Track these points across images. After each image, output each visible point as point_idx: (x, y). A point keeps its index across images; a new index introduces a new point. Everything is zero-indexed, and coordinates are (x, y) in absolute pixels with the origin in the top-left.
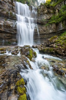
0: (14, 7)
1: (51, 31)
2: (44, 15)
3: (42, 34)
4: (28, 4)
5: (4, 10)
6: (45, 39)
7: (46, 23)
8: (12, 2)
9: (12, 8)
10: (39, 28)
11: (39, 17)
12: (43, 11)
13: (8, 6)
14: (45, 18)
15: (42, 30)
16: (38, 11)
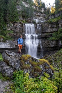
0: (23, 28)
1: (52, 46)
2: (48, 29)
3: (45, 48)
4: (34, 23)
5: (17, 33)
6: (48, 51)
7: (50, 36)
8: (22, 25)
9: (22, 29)
10: (42, 43)
11: (43, 32)
12: (47, 26)
13: (20, 28)
14: (49, 32)
15: (45, 44)
16: (42, 27)
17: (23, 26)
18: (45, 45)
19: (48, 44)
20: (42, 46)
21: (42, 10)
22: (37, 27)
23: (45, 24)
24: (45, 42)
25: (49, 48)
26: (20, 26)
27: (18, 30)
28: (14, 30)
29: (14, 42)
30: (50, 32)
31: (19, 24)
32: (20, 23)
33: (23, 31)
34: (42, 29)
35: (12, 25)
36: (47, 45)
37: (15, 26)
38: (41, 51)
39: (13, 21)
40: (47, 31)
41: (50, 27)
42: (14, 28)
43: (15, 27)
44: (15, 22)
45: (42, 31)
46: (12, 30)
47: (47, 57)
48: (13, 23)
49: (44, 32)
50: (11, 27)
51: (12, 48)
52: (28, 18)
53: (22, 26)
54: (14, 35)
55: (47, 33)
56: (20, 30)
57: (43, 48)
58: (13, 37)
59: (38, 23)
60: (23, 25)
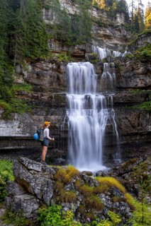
0: (61, 76)
1: (150, 128)
2: (135, 77)
3: (128, 135)
4: (94, 59)
5: (41, 90)
6: (138, 146)
7: (143, 99)
8: (59, 67)
9: (58, 78)
10: (120, 119)
11: (122, 85)
12: (133, 69)
13: (51, 77)
14: (139, 85)
15: (128, 124)
16: (118, 71)
17: (62, 71)
18: (127, 126)
19: (136, 124)
20: (119, 128)
21: (118, 20)
22: (102, 71)
23: (125, 62)
24: (127, 118)
25: (141, 135)
26: (52, 69)
27: (46, 82)
28: (36, 81)
29: (35, 117)
30: (143, 85)
31: (50, 66)
32: (52, 62)
33: (59, 85)
34: (118, 77)
35: (30, 68)
36: (134, 127)
37: (37, 70)
38: (116, 145)
39: (33, 57)
40: (132, 84)
41: (141, 70)
42: (35, 76)
43: (38, 74)
44: (38, 60)
45: (118, 83)
46: (28, 82)
47: (132, 163)
48: (32, 63)
49: (124, 85)
50: (25, 73)
51: (27, 135)
52: (74, 46)
53: (58, 69)
54: (33, 97)
55: (134, 88)
56: (51, 83)
57: (122, 136)
58: (31, 102)
59: (106, 60)
60: (62, 67)
